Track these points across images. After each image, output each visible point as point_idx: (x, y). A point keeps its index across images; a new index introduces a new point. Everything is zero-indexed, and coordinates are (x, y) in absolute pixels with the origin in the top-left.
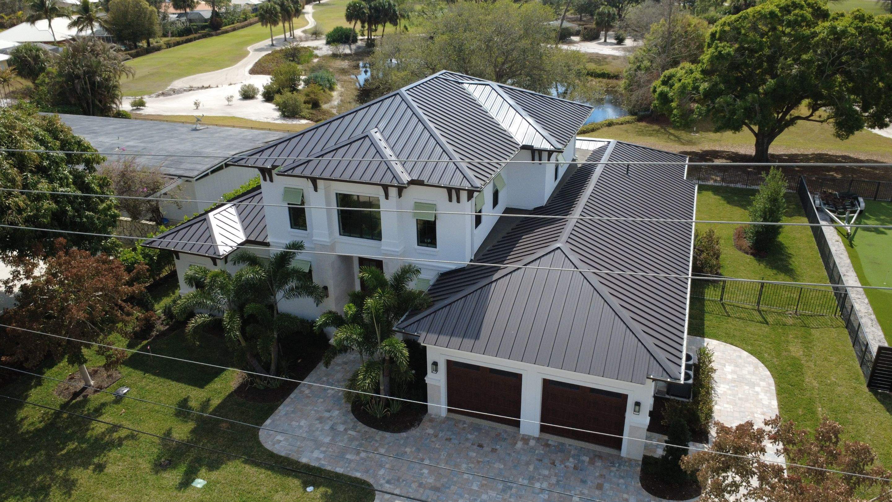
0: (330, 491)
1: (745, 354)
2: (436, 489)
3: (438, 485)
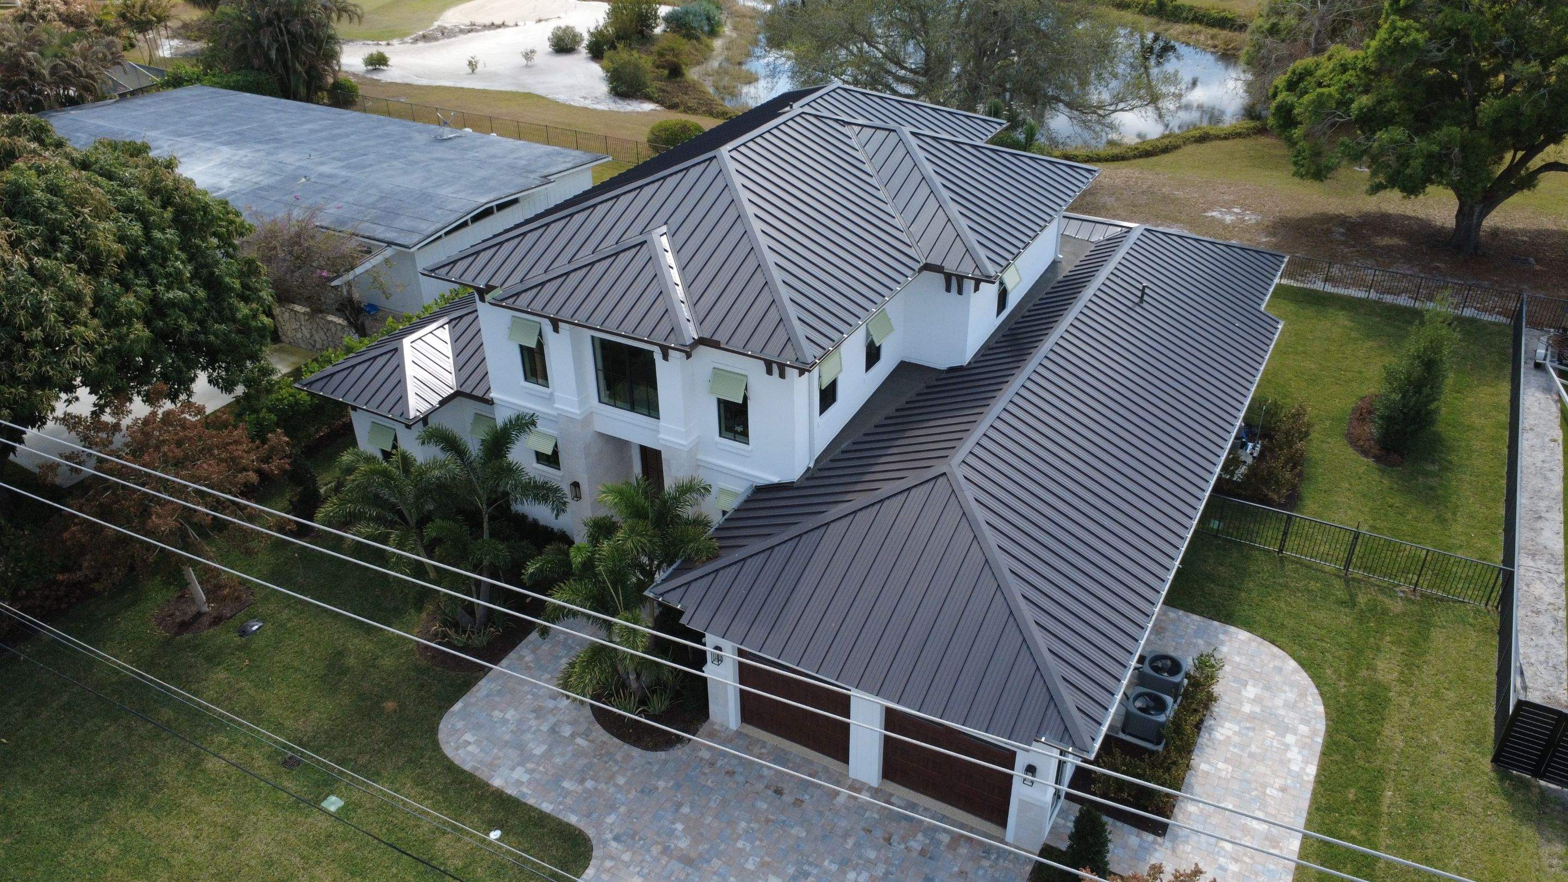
1: (1292, 664)
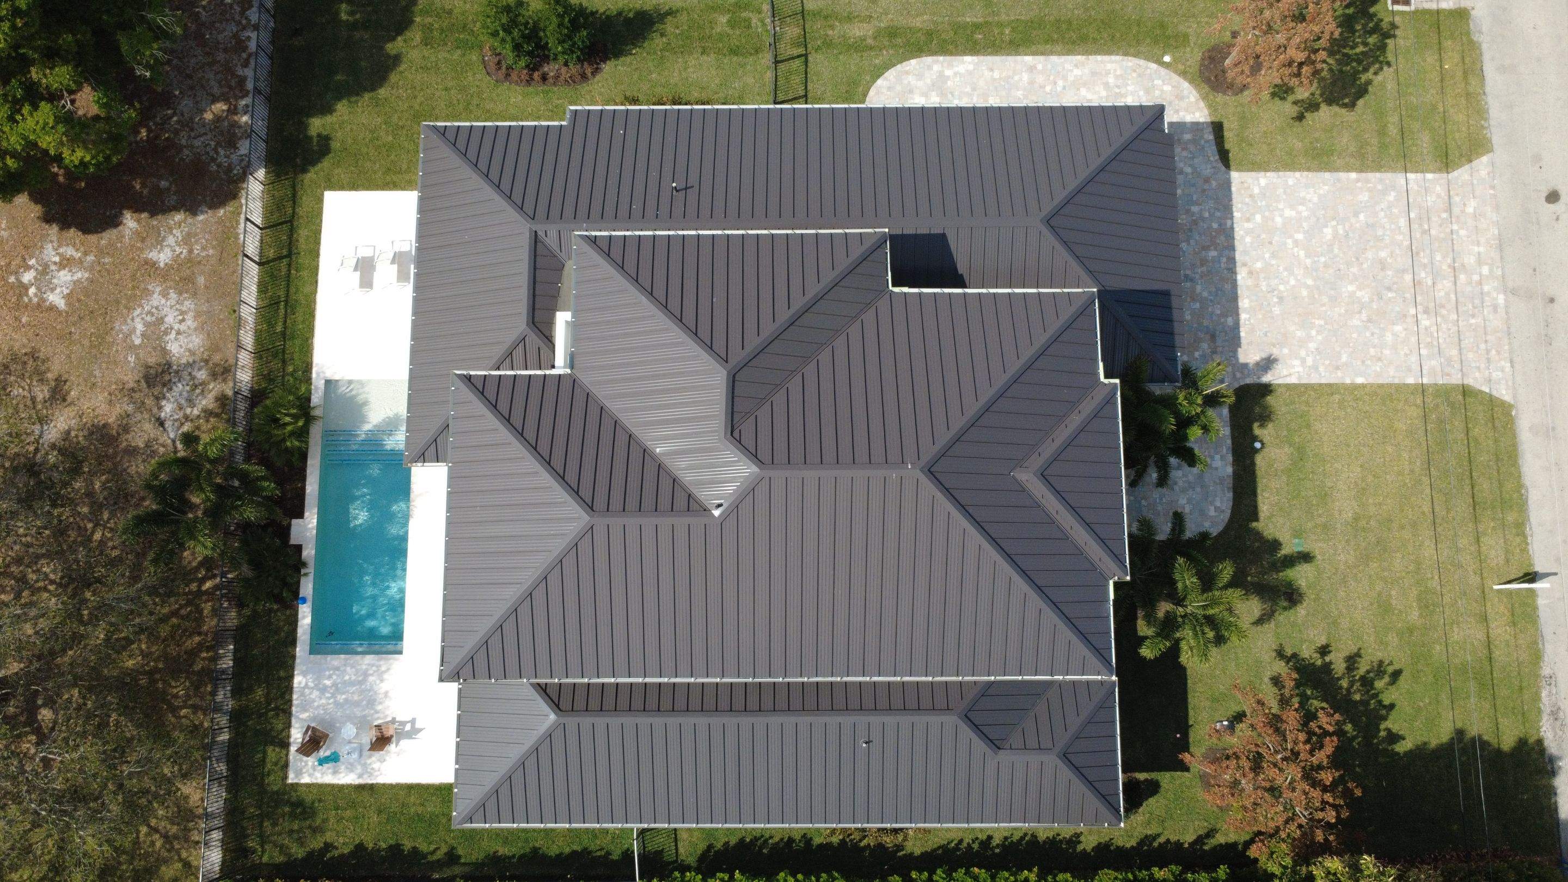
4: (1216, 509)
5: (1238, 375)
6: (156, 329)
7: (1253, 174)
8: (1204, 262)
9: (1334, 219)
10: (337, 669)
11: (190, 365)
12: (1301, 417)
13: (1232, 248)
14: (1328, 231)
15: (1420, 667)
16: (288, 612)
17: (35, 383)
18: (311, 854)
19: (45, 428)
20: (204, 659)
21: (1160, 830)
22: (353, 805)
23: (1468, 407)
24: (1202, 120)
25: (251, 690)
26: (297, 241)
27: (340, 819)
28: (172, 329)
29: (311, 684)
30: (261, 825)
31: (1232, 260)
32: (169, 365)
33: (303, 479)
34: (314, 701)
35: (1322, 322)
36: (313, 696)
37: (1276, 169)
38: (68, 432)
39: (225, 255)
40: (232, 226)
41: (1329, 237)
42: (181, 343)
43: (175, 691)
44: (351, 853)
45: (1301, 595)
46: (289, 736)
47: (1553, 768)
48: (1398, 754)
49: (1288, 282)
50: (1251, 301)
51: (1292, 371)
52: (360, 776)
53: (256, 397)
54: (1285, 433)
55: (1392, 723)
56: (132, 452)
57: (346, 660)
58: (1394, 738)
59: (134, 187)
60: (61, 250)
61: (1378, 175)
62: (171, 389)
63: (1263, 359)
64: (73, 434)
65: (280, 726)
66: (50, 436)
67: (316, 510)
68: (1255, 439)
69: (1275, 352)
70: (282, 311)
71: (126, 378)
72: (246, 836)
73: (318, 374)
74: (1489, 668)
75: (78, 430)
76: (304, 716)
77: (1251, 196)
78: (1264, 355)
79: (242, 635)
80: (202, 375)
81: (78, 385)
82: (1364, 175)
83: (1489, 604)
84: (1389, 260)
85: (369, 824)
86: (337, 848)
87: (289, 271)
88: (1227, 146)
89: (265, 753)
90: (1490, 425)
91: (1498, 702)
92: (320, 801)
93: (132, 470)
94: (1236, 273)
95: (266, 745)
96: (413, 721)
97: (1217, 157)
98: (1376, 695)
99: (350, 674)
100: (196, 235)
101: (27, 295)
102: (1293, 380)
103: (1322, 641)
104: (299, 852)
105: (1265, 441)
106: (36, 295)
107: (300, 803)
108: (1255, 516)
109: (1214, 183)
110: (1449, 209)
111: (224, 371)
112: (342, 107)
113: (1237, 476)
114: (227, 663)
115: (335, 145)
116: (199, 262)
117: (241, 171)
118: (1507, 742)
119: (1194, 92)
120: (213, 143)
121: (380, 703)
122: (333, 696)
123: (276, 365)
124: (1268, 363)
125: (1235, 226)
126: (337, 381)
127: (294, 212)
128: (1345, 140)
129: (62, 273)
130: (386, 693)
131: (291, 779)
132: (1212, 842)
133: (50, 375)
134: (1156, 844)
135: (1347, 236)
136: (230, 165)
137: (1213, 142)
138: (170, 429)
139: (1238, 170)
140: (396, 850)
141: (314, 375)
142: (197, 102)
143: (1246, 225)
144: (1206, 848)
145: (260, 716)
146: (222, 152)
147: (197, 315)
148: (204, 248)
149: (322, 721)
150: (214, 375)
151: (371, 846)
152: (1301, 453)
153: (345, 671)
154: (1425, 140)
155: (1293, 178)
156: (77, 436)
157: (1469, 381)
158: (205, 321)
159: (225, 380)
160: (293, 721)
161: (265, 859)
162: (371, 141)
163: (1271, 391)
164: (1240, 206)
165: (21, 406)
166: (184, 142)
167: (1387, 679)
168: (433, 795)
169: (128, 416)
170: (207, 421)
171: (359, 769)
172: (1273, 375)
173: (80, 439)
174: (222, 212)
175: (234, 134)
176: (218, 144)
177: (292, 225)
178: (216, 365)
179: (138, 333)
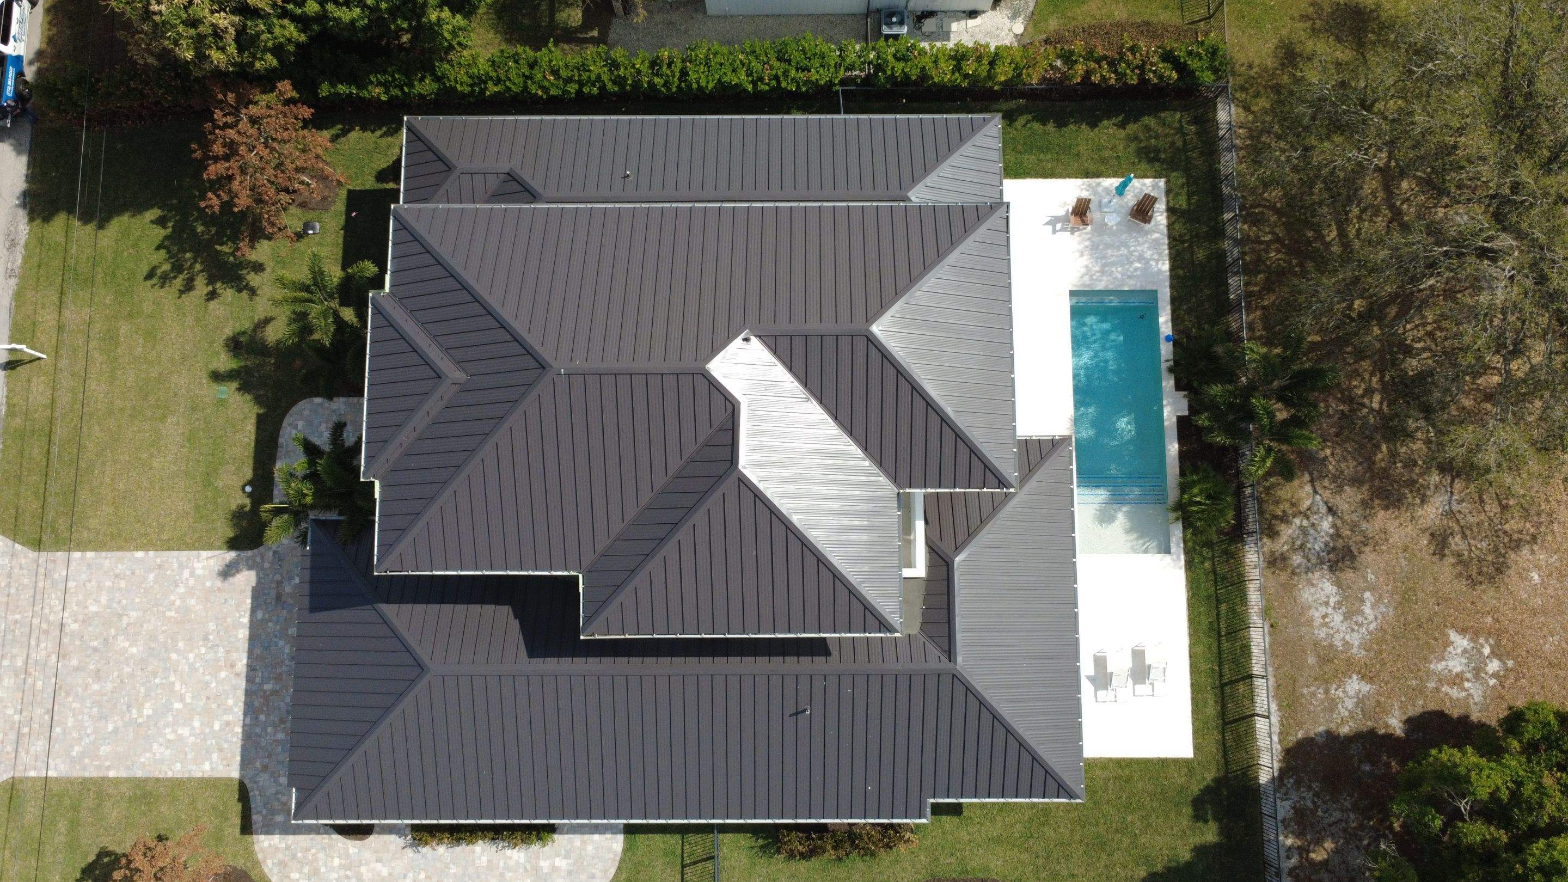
0: (247, 509)
2: (278, 598)
3: (283, 599)
4: (296, 427)
5: (258, 559)
6: (1351, 609)
7: (216, 775)
8: (278, 678)
9: (140, 725)
10: (1129, 277)
11: (1308, 570)
12: (202, 517)
13: (248, 693)
14: (147, 711)
15: (127, 284)
16: (1182, 327)
17: (1466, 553)
18: (1136, 120)
19: (1447, 507)
20: (1256, 285)
21: (379, 141)
22: (1103, 161)
23: (38, 529)
24: (262, 837)
25: (1209, 258)
26: (1216, 702)
27: (1113, 148)
28: (1334, 608)
29: (1153, 263)
30: (1185, 142)
31: (250, 679)
32: (1331, 569)
33: (1182, 455)
34: (1149, 248)
35: (168, 614)
36: (1150, 252)
37: (190, 780)
38: (1423, 501)
39: (1290, 688)
40: (1287, 720)
41: (147, 705)
42: (1322, 593)
43: (1279, 256)
44: (1101, 121)
45: (227, 346)
46: (1168, 218)
47: (25, 198)
48: (159, 208)
49: (197, 656)
50: (236, 636)
51: (205, 563)
52: (1099, 184)
53: (1237, 534)
54: (220, 500)
55: (160, 233)
56: (1356, 481)
57: (1123, 285)
58: (161, 222)
59: (1398, 763)
60: (1464, 694)
61: (87, 775)
62: (1326, 545)
63: (233, 575)
64: (1418, 501)
65: (1177, 226)
66: (1441, 499)
67: (1166, 423)
68: (250, 495)
69: (219, 583)
70: (1223, 626)
71: (1373, 556)
72: (1198, 134)
73: (1179, 559)
74: (64, 285)
75: (1413, 504)
76: (1156, 235)
77: (221, 750)
78: (231, 580)
79: (1224, 307)
80: (1297, 559)
81: (1421, 550)
82: (101, 775)
83: (54, 341)
84: (90, 680)
85: (1087, 145)
86: (1114, 124)
87: (1220, 670)
88: (239, 807)
89: (1189, 204)
90: (20, 511)
91: (62, 254)
92: (1133, 163)
93: (1352, 464)
94: (248, 666)
95: (1189, 210)
96: (1054, 231)
97: (251, 794)
98: (170, 258)
99: (1118, 271)
100: (1324, 710)
101: (1490, 645)
102: (204, 554)
103: (213, 304)
104: (1149, 121)
105: (241, 493)
106: (1482, 647)
107: (1151, 161)
108: (261, 420)
109: (258, 764)
110: (19, 735)
111: (1275, 562)
112: (1185, 855)
113: (272, 459)
114: (1234, 281)
115: (1188, 810)
116: (1316, 679)
117: (1286, 781)
118: (60, 220)
119: (266, 870)
120: (1320, 813)
121: (1087, 247)
122: (1131, 253)
123: (1222, 569)
124: (227, 572)
125: (242, 717)
126: (1159, 552)
127: (1223, 734)
128: (113, 814)
129: (1458, 669)
130: (1082, 255)
131: (1162, 182)
132: (334, 131)
133: (1452, 560)
134: (384, 129)
135: (129, 706)
136: (1298, 789)
137: (253, 811)
138: (1321, 503)
139: (231, 779)
140: (1061, 124)
141: (1182, 557)
142: (1344, 862)
143: (229, 718)
144: (340, 126)
145: (1197, 236)
146: (1309, 804)
147: (1310, 622)
148: (1314, 694)
149: (1140, 231)
150: (1284, 558)
151: (1083, 126)
152: (207, 481)
153: (1123, 275)
154: (31, 813)
155: (176, 770)
156: (1414, 498)
157: (32, 555)
158: (1299, 616)
159: (1273, 553)
160: (1165, 230)
161: (1178, 115)
162: (1149, 815)
163: (228, 542)
164: (234, 740)
165: (1475, 529)
166: (1352, 816)
167: (159, 272)
168: (1032, 169)
169: (1365, 517)
170: (1284, 512)
171: (1100, 189)
172: (223, 559)
173: (1409, 495)
174: (1300, 736)
175: (1298, 824)
176: (1314, 812)
177: (1223, 719)
178: (1283, 569)
179: (1368, 604)
